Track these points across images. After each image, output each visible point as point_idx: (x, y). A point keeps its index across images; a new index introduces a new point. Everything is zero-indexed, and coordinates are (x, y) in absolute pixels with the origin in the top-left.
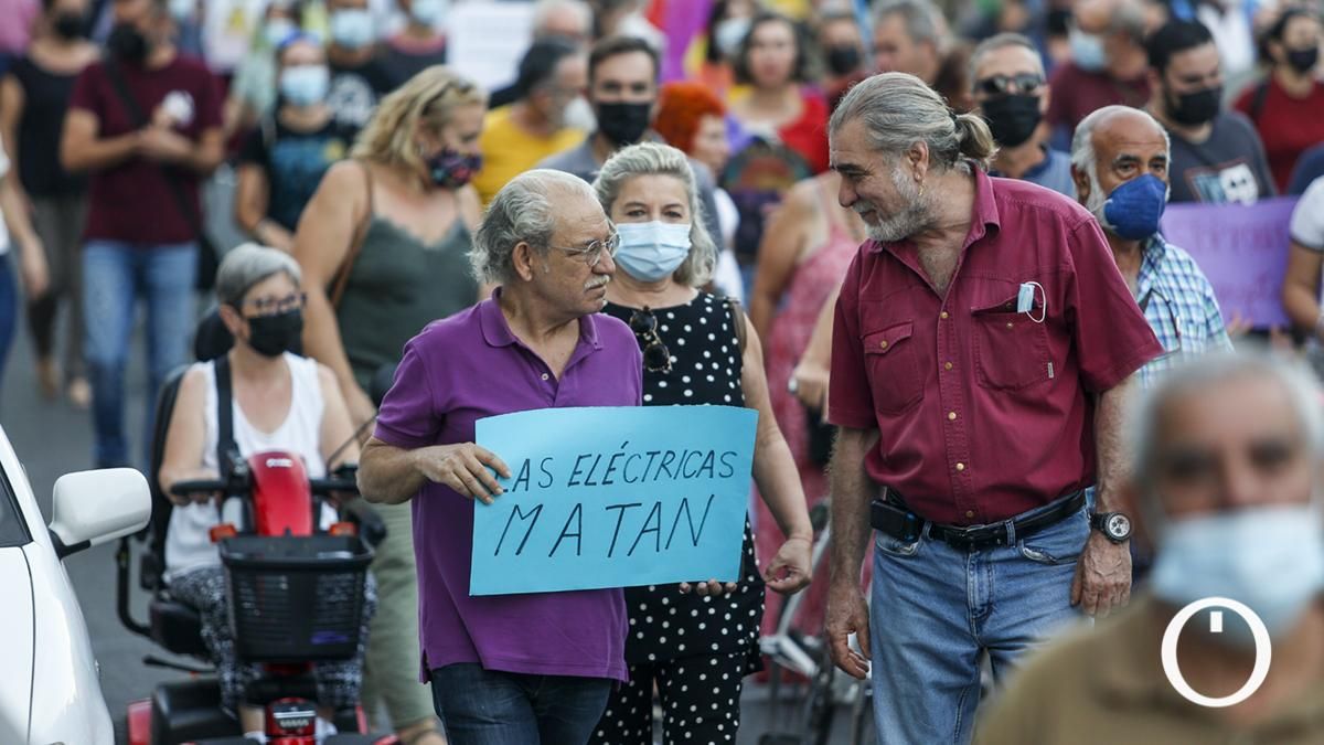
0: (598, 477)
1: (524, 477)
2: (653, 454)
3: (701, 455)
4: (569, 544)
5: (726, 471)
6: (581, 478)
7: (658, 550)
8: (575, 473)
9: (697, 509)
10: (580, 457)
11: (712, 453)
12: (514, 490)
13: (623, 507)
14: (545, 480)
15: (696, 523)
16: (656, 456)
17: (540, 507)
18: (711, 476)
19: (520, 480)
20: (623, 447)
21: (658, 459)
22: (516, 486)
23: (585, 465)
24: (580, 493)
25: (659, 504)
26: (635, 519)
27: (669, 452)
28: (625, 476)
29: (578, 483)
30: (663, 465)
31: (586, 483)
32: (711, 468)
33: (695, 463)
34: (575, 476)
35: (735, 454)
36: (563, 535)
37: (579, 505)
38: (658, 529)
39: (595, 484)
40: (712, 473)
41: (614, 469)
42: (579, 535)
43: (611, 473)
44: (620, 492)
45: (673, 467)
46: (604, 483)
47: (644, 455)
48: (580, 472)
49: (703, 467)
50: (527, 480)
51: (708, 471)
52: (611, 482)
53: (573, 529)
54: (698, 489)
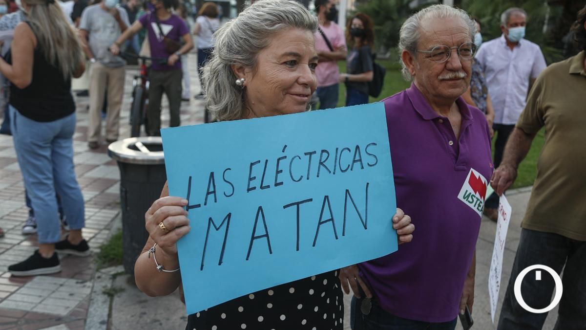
0: (269, 180)
1: (211, 189)
2: (311, 154)
3: (350, 151)
4: (260, 245)
5: (372, 161)
6: (256, 183)
7: (337, 238)
8: (250, 179)
9: (358, 196)
10: (252, 164)
11: (358, 147)
12: (205, 204)
13: (298, 204)
14: (228, 190)
15: (362, 209)
16: (313, 156)
17: (229, 215)
18: (362, 168)
19: (208, 193)
20: (283, 151)
21: (316, 158)
22: (206, 199)
23: (258, 171)
24: (259, 198)
25: (326, 197)
26: (309, 213)
27: (323, 151)
28: (292, 177)
29: (254, 188)
30: (321, 163)
31: (262, 187)
32: (360, 160)
33: (347, 158)
34: (251, 182)
35: (374, 144)
36: (253, 238)
37: (260, 208)
38: (332, 219)
39: (268, 187)
40: (362, 164)
41: (281, 171)
42: (267, 235)
43: (279, 175)
44: (291, 192)
45: (330, 164)
46: (276, 185)
47: (302, 156)
48: (255, 178)
49: (354, 161)
50: (214, 192)
51: (359, 163)
52: (282, 183)
53: (260, 231)
54: (355, 180)
